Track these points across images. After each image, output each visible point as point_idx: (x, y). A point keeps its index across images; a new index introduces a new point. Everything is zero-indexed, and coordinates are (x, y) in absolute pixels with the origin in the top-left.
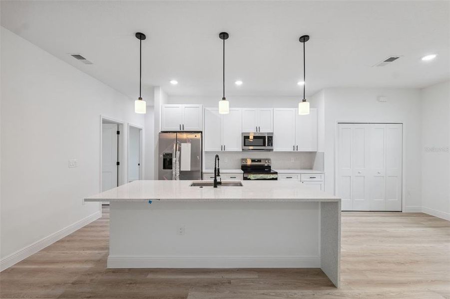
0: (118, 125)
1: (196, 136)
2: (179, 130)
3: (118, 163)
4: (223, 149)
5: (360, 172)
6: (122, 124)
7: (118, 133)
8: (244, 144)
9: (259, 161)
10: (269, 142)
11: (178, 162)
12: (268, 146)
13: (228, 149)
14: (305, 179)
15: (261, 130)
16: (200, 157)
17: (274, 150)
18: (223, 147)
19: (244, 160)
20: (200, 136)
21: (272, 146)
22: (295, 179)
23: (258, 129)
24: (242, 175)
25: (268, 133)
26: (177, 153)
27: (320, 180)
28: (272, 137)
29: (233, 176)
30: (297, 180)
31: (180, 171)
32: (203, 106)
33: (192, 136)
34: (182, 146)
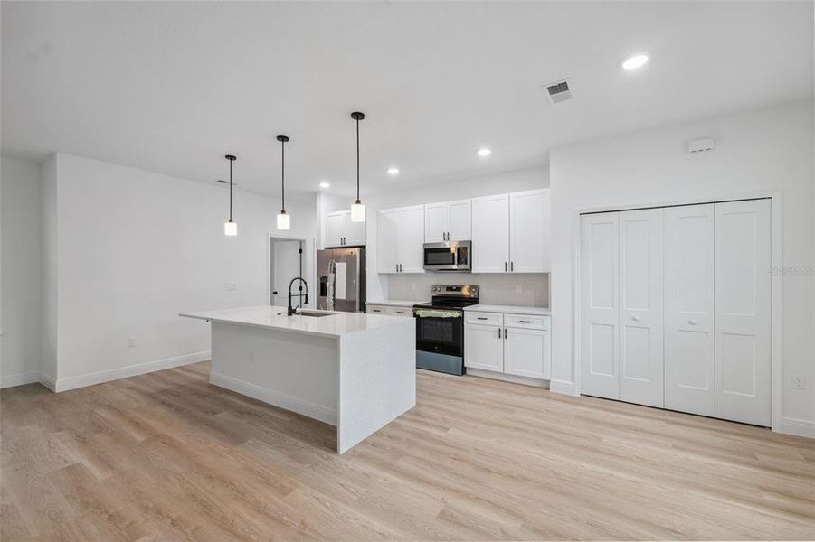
0: (301, 242)
1: (351, 253)
2: (340, 245)
4: (399, 269)
5: (637, 318)
6: (304, 241)
7: (301, 251)
8: (426, 262)
9: (459, 289)
10: (461, 256)
11: (332, 288)
12: (459, 263)
13: (405, 270)
14: (511, 322)
15: (452, 238)
16: (357, 282)
17: (473, 271)
18: (399, 267)
19: (435, 288)
20: (357, 251)
21: (466, 263)
22: (494, 322)
23: (447, 237)
24: (411, 309)
25: (460, 242)
26: (331, 276)
27: (540, 327)
28: (466, 248)
29: (400, 309)
30: (496, 324)
31: (334, 299)
32: (366, 209)
33: (347, 253)
34: (337, 267)
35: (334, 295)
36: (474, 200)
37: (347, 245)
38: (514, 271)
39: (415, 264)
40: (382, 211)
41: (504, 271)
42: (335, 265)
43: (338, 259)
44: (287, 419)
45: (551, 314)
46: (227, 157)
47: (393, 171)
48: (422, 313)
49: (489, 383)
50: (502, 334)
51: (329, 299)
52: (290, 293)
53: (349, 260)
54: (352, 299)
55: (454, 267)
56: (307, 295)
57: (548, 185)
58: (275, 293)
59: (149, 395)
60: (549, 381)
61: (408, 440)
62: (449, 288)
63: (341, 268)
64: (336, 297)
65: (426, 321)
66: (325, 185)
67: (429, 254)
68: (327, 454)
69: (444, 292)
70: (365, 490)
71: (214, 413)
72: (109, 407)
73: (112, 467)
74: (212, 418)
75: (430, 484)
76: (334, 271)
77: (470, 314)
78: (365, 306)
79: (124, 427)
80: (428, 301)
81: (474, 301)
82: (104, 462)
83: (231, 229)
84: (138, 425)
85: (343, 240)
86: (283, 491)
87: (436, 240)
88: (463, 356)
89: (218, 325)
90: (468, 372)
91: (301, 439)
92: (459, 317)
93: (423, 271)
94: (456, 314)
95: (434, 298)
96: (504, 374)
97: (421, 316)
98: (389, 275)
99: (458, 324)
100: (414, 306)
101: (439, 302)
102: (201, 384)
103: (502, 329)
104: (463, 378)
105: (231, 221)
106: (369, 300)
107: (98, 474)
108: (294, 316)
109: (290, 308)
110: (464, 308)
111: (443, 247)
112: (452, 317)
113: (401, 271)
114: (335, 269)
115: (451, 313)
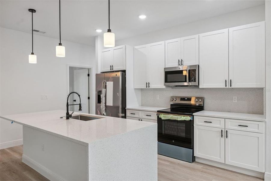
0: (89, 69)
1: (116, 75)
2: (110, 70)
3: (89, 98)
4: (148, 86)
6: (91, 69)
7: (89, 75)
8: (166, 81)
9: (189, 99)
10: (191, 76)
12: (189, 81)
13: (152, 86)
14: (231, 126)
15: (184, 63)
16: (120, 94)
17: (200, 87)
18: (148, 84)
19: (172, 98)
20: (119, 74)
21: (195, 81)
22: (218, 125)
23: (181, 62)
24: (156, 113)
25: (190, 66)
26: (103, 91)
27: (256, 130)
28: (195, 70)
29: (149, 113)
30: (219, 126)
31: (106, 106)
32: (126, 46)
33: (114, 74)
34: (107, 85)
35: (105, 103)
36: (201, 35)
37: (114, 70)
38: (233, 87)
39: (158, 82)
40: (136, 47)
41: (225, 87)
42: (106, 83)
43: (108, 79)
45: (266, 120)
46: (30, 10)
48: (163, 117)
49: (214, 171)
50: (224, 134)
51: (102, 105)
52: (68, 103)
53: (115, 80)
54: (117, 105)
55: (186, 84)
56: (80, 105)
57: (264, 19)
58: (75, 101)
60: (264, 173)
62: (183, 99)
63: (110, 85)
64: (107, 104)
65: (166, 122)
66: (99, 31)
67: (169, 76)
69: (179, 102)
76: (106, 88)
77: (198, 119)
80: (168, 107)
81: (200, 108)
83: (33, 59)
85: (112, 67)
87: (173, 65)
88: (193, 149)
90: (197, 160)
92: (190, 120)
93: (164, 87)
94: (188, 118)
95: (171, 105)
96: (225, 164)
97: (163, 118)
98: (142, 90)
99: (190, 125)
100: (158, 111)
101: (176, 109)
103: (223, 130)
104: (193, 164)
105: (32, 54)
106: (128, 106)
108: (71, 119)
109: (68, 113)
110: (194, 114)
111: (178, 70)
112: (185, 120)
113: (149, 87)
114: (106, 86)
115: (185, 117)
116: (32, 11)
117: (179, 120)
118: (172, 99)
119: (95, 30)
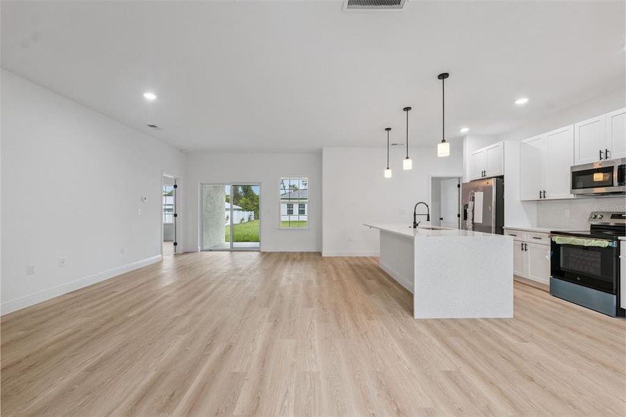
0: (460, 179)
1: (488, 183)
2: (480, 178)
3: (459, 216)
4: (542, 196)
11: (471, 213)
12: (619, 185)
16: (493, 208)
18: (543, 194)
20: (493, 182)
23: (604, 155)
24: (547, 235)
26: (470, 204)
29: (538, 235)
31: (473, 223)
32: (504, 143)
33: (484, 183)
34: (475, 196)
35: (473, 220)
37: (487, 177)
40: (525, 141)
42: (474, 194)
43: (476, 189)
44: (402, 292)
46: (386, 129)
47: (522, 101)
48: (558, 240)
51: (469, 221)
52: (415, 213)
53: (487, 191)
55: (613, 189)
56: (428, 215)
58: (442, 219)
59: (350, 265)
61: (474, 331)
62: (617, 216)
63: (479, 196)
64: (475, 221)
66: (464, 130)
68: (406, 314)
70: (410, 338)
71: (369, 279)
72: (334, 266)
73: (319, 285)
74: (367, 281)
75: (460, 357)
76: (473, 200)
78: (503, 230)
79: (333, 274)
80: (586, 229)
82: (319, 282)
83: (388, 174)
84: (338, 274)
85: (484, 173)
86: (369, 318)
89: (384, 233)
91: (400, 304)
92: (610, 247)
93: (572, 196)
95: (592, 226)
97: (558, 242)
98: (532, 202)
100: (552, 232)
102: (375, 266)
106: (507, 225)
107: (315, 285)
109: (415, 222)
110: (621, 238)
111: (598, 167)
112: (599, 247)
113: (544, 197)
114: (474, 198)
115: (597, 241)
116: (388, 129)
117: (586, 245)
118: (593, 216)
119: (459, 130)
